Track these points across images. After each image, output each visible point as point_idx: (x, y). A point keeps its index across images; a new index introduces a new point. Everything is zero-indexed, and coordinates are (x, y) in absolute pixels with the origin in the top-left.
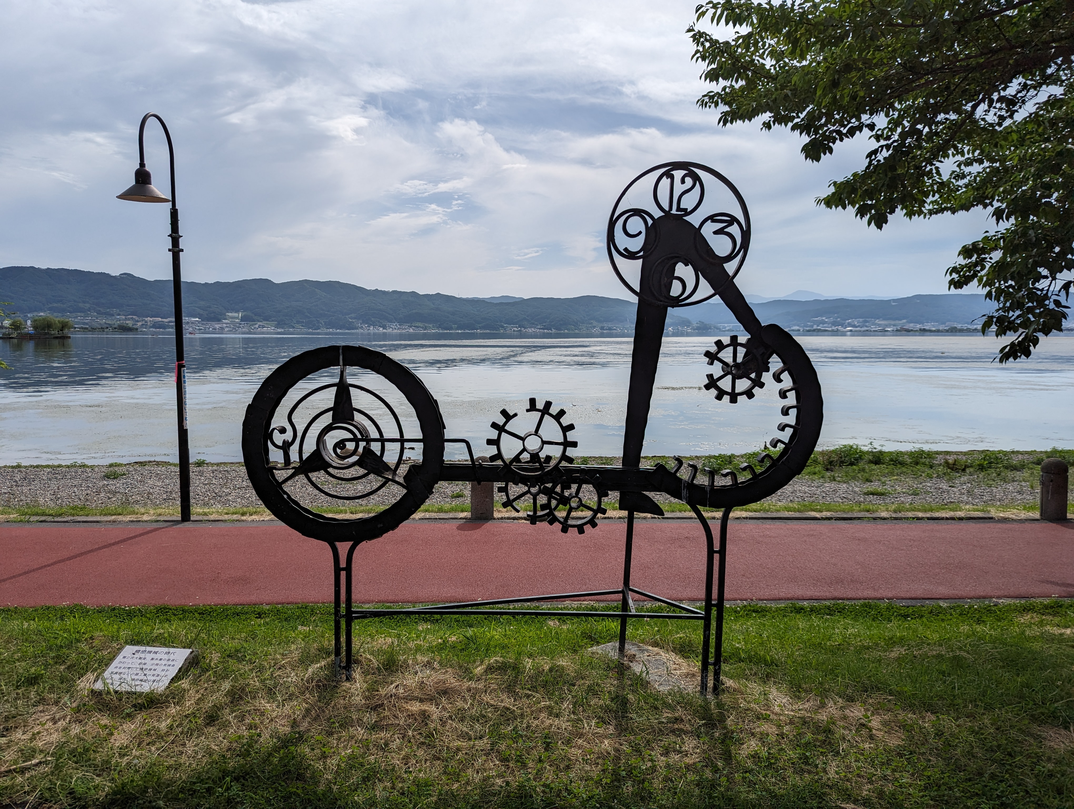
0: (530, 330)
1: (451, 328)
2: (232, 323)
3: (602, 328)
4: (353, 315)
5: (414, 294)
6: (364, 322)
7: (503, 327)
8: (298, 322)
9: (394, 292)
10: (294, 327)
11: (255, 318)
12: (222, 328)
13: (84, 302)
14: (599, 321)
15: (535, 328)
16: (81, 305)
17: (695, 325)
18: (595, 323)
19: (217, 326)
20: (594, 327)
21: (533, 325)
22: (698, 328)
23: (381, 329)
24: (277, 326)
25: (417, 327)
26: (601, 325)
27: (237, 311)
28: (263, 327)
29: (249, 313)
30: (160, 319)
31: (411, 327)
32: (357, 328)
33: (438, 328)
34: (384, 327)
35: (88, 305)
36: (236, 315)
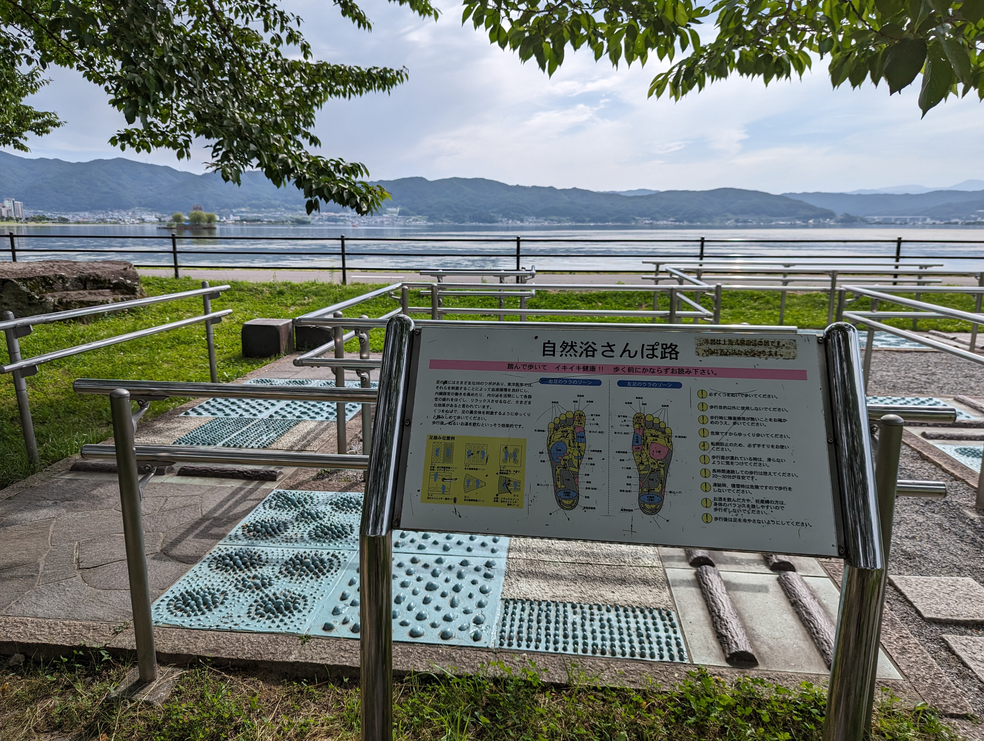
0: (661, 223)
1: (584, 221)
2: (392, 218)
3: (737, 221)
4: (495, 210)
5: (551, 189)
6: (504, 216)
7: (634, 219)
8: (446, 216)
9: (534, 187)
10: (442, 221)
11: (411, 212)
12: (382, 222)
13: (276, 199)
14: (734, 213)
15: (667, 220)
16: (273, 202)
17: (839, 217)
18: (730, 216)
19: (379, 220)
20: (729, 219)
21: (665, 218)
22: (842, 221)
23: (519, 222)
24: (429, 220)
25: (552, 220)
26: (736, 217)
27: (396, 207)
28: (417, 220)
29: (405, 209)
30: (333, 214)
31: (546, 220)
32: (497, 222)
33: (571, 221)
34: (522, 221)
35: (278, 202)
36: (394, 210)
